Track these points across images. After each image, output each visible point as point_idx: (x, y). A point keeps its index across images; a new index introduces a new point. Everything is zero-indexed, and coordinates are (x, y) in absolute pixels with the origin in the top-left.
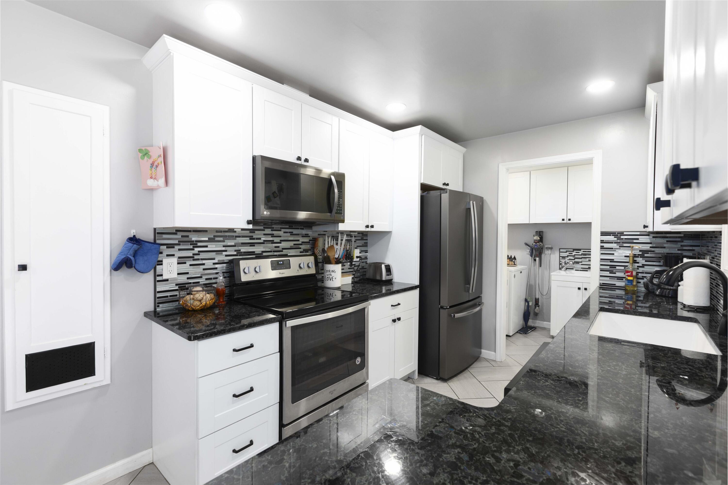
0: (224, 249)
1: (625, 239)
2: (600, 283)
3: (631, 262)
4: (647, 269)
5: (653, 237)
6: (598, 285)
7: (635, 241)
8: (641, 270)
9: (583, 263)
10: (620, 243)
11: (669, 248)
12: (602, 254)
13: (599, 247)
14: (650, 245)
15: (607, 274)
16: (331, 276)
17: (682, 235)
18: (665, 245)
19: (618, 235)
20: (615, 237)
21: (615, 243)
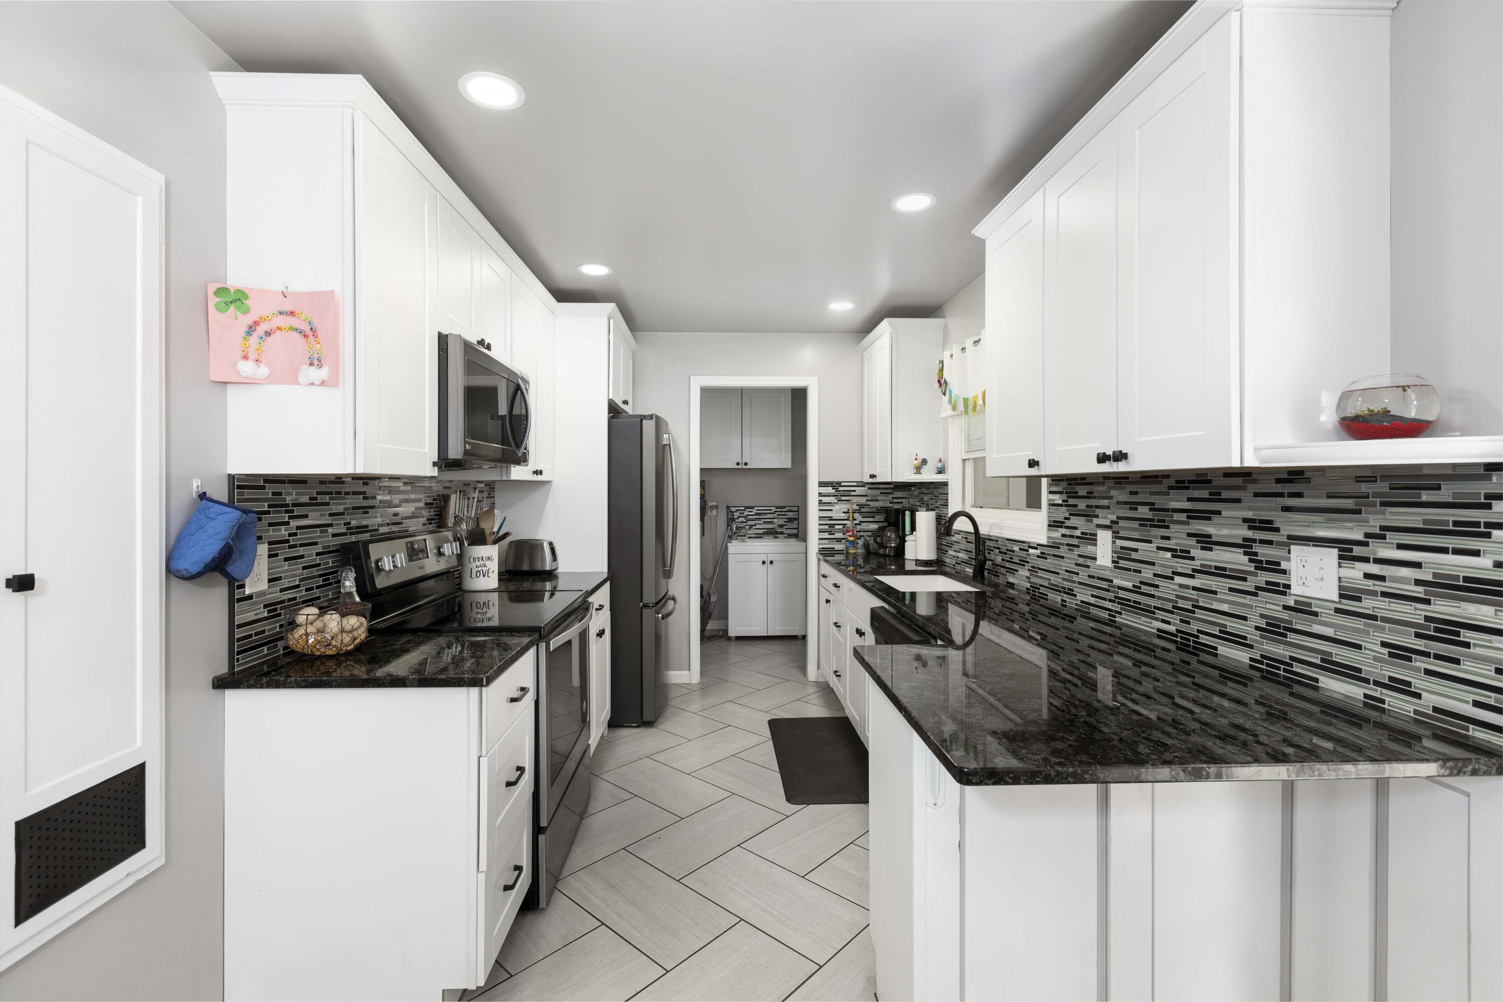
0: (329, 521)
1: (843, 491)
2: (819, 548)
3: (851, 519)
4: (864, 526)
5: (869, 488)
6: (817, 550)
7: (853, 493)
8: (859, 527)
9: (758, 527)
10: (838, 496)
11: (883, 500)
12: (820, 510)
13: (817, 502)
14: (866, 498)
15: (826, 535)
16: (484, 569)
17: (892, 486)
18: (878, 498)
19: (836, 485)
20: (833, 489)
21: (833, 496)
